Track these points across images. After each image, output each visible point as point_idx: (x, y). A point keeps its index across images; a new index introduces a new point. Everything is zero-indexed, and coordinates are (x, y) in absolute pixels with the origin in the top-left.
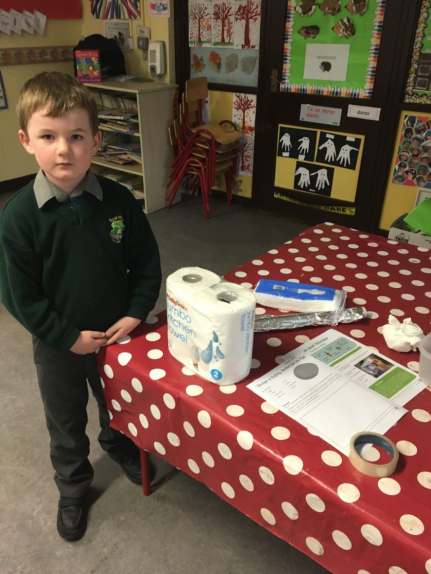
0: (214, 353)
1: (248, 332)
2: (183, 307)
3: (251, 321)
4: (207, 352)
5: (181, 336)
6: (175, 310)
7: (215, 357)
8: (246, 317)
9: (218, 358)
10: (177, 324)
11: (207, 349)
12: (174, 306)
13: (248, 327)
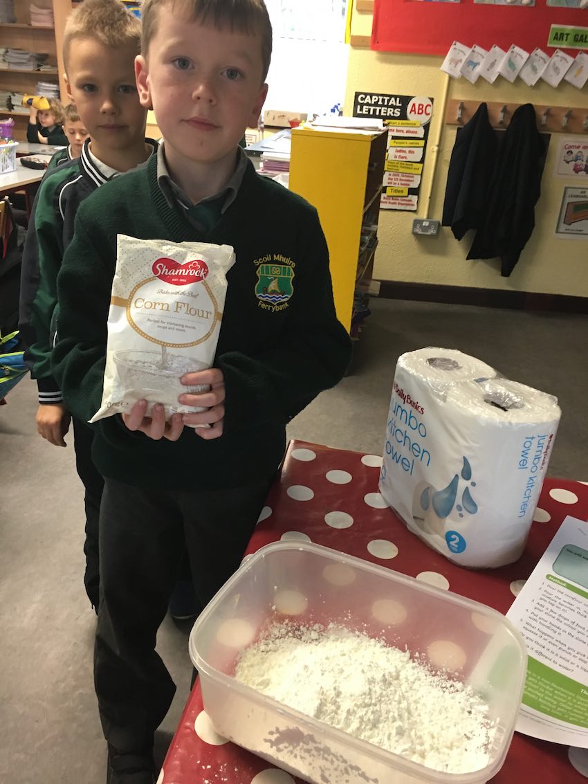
0: (459, 500)
1: (532, 475)
2: (417, 408)
3: (543, 455)
4: (446, 495)
5: (405, 461)
6: (402, 411)
7: (459, 508)
8: (535, 442)
9: (464, 512)
10: (400, 438)
11: (445, 491)
12: (401, 404)
13: (535, 465)
